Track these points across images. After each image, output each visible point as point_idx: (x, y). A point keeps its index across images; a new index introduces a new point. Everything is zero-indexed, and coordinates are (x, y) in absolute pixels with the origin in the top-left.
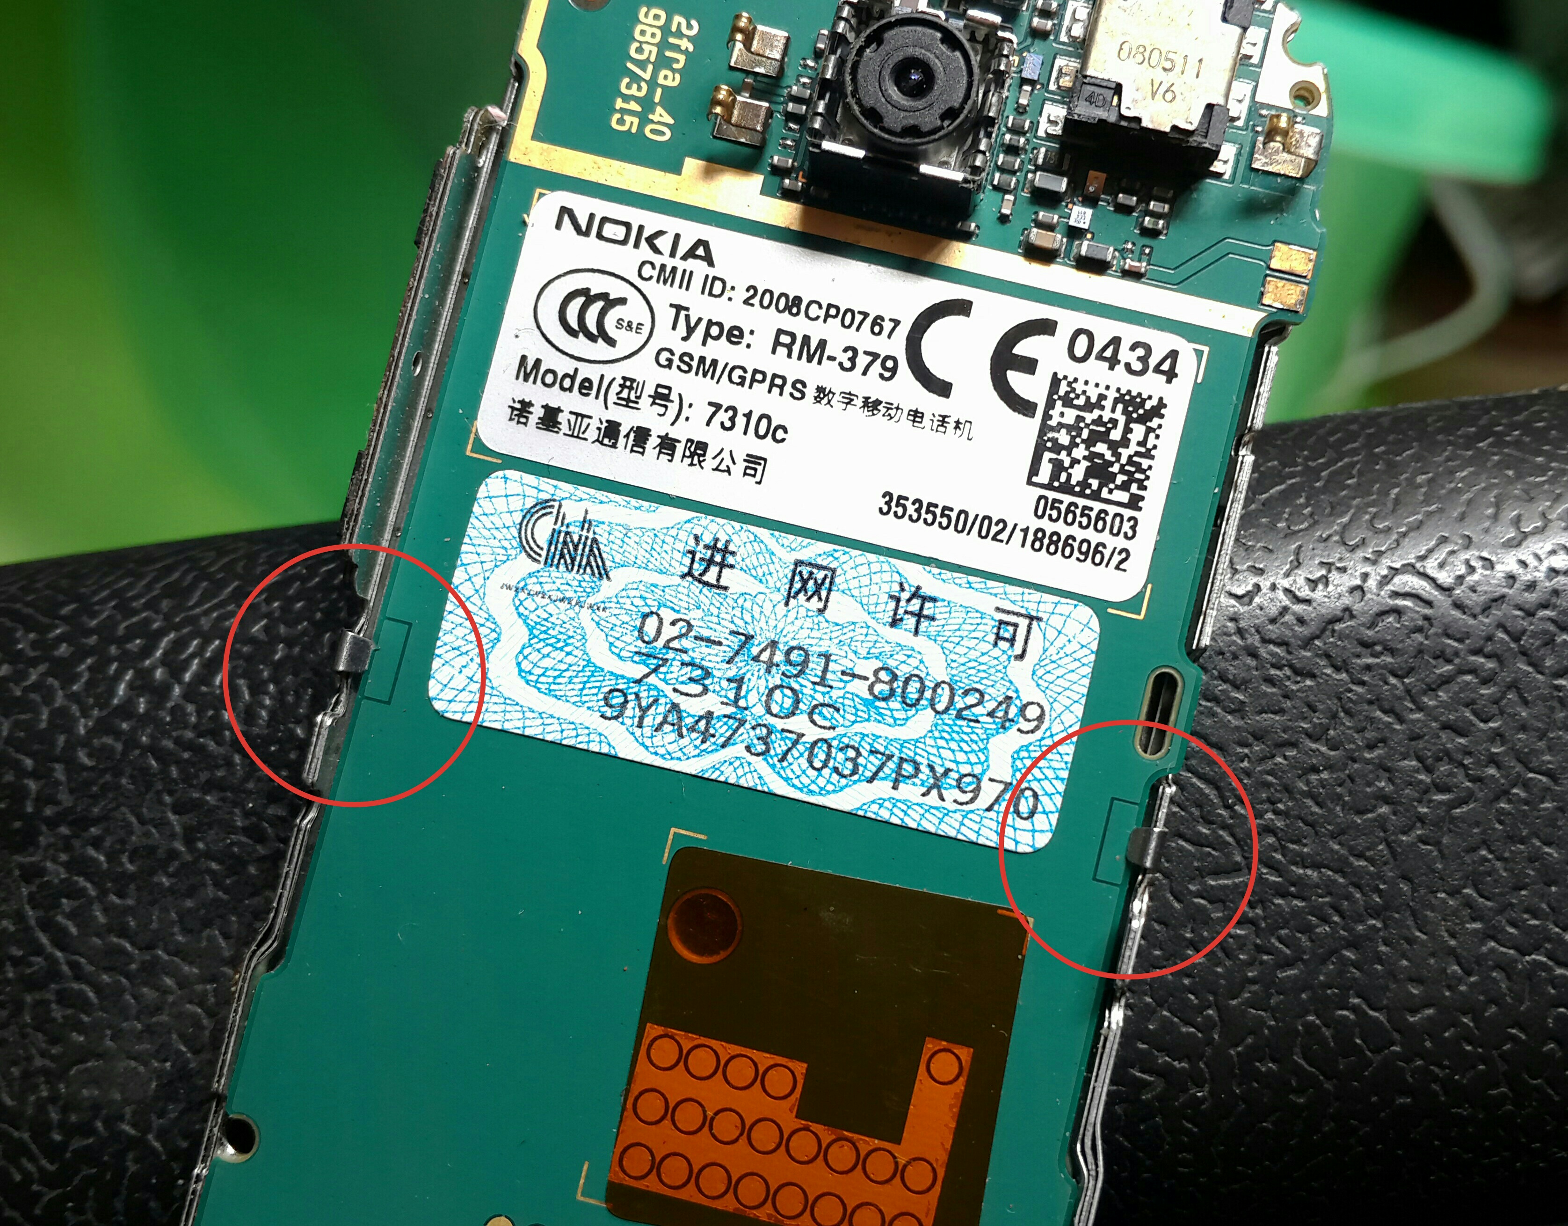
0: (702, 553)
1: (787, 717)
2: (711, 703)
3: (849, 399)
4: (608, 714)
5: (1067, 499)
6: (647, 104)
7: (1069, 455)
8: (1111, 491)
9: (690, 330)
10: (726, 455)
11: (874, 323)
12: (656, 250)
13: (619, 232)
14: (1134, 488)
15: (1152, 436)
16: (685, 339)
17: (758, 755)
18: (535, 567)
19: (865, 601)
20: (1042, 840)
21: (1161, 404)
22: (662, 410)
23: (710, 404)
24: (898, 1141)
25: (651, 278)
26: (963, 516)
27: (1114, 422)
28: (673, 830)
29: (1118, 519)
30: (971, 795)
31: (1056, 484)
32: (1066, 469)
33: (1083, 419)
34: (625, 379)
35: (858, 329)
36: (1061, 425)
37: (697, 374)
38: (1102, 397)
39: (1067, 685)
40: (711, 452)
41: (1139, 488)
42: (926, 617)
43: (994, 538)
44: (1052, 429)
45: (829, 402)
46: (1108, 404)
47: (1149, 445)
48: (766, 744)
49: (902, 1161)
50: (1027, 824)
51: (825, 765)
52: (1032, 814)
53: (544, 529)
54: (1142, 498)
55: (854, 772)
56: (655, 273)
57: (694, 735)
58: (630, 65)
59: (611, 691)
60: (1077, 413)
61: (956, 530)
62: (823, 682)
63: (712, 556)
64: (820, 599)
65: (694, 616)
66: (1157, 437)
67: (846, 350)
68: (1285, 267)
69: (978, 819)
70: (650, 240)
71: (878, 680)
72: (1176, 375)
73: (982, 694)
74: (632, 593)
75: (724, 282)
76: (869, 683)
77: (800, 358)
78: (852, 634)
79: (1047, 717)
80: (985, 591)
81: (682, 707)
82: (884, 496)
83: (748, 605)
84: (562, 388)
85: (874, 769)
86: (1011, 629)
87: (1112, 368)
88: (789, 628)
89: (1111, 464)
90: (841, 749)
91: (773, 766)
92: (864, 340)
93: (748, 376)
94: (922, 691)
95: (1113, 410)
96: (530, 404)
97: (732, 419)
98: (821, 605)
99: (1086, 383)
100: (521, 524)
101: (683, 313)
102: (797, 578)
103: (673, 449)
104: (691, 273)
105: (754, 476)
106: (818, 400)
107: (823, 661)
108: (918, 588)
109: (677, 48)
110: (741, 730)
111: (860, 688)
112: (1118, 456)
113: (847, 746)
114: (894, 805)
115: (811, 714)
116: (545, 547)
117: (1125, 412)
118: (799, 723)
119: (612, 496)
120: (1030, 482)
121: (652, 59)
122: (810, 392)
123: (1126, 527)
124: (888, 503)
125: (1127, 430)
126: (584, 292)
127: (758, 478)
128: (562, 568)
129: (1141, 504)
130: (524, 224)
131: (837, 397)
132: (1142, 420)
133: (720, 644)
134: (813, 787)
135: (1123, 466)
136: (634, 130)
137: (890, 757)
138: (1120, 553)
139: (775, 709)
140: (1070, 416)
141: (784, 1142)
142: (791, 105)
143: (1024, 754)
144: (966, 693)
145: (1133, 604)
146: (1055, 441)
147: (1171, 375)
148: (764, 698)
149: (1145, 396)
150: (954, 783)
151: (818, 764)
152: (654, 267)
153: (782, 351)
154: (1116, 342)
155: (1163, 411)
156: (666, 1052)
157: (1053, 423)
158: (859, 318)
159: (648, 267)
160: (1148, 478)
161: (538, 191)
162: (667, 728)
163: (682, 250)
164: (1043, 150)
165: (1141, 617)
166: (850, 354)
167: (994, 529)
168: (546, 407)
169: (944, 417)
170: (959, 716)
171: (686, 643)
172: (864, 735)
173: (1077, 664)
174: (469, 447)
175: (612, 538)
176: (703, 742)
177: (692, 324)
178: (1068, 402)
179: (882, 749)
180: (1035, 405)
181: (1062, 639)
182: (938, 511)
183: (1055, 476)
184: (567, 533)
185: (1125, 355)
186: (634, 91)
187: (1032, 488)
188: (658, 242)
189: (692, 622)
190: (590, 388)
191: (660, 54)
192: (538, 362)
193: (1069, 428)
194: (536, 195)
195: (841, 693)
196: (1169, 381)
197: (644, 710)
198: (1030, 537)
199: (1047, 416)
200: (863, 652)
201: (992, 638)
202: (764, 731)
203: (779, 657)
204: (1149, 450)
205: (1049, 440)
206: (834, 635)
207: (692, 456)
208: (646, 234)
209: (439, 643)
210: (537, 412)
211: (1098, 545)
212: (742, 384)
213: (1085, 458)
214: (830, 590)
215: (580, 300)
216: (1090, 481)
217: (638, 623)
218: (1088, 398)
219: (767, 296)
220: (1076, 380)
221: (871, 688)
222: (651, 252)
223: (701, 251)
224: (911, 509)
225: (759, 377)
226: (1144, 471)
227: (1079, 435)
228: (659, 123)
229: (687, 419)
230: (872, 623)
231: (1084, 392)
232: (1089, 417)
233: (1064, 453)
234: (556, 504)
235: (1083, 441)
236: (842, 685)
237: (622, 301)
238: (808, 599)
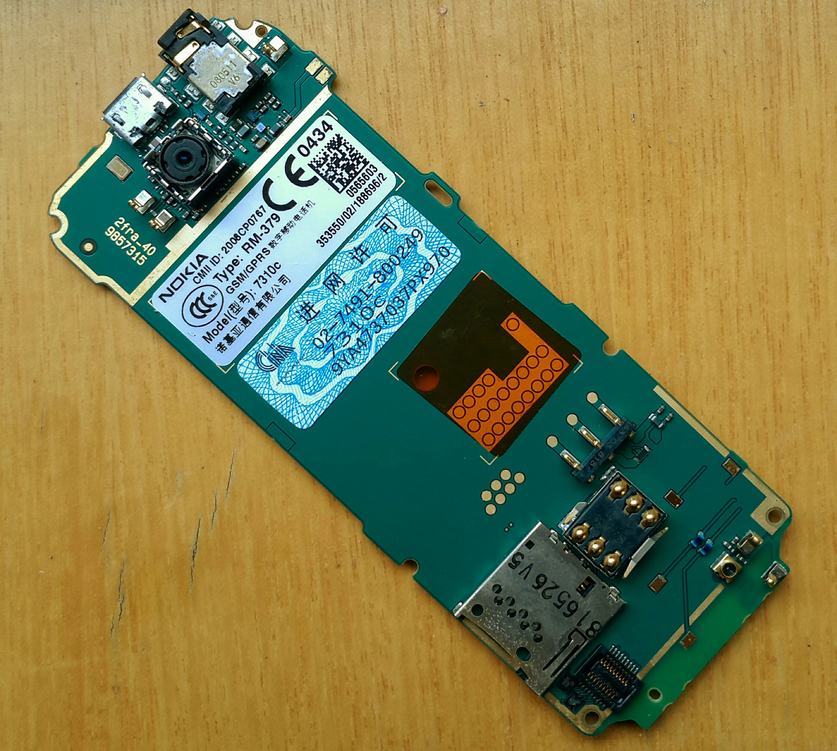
0: (302, 313)
1: (373, 314)
2: (354, 337)
3: (278, 236)
4: (340, 372)
5: (352, 183)
6: (139, 249)
7: (338, 175)
8: (357, 168)
9: (225, 276)
10: (274, 287)
11: (258, 214)
12: (192, 273)
13: (179, 282)
14: (361, 160)
15: (347, 145)
16: (227, 280)
17: (380, 330)
18: (276, 371)
19: (349, 268)
20: (459, 253)
21: (338, 136)
22: (247, 301)
23: (254, 283)
24: (528, 352)
25: (200, 280)
26: (339, 221)
27: (335, 154)
28: (389, 371)
29: (368, 171)
30: (431, 269)
31: (345, 184)
32: (342, 179)
33: (328, 164)
34: (230, 307)
35: (257, 221)
36: (326, 172)
37: (241, 282)
38: (325, 153)
39: (413, 217)
40: (270, 292)
41: (362, 158)
42: (365, 251)
43: (352, 214)
44: (326, 175)
45: (276, 244)
46: (328, 153)
47: (349, 147)
48: (378, 326)
49: (534, 354)
50: (451, 256)
51: (396, 310)
52: (448, 252)
53: (265, 361)
54: (365, 159)
55: (403, 302)
56: (199, 278)
57: (362, 348)
58: (123, 248)
59: (332, 368)
60: (325, 165)
61: (342, 225)
62: (368, 296)
63: (306, 310)
64: (340, 282)
65: (322, 326)
66: (348, 143)
67: (261, 228)
68: (315, 70)
69: (440, 270)
70: (187, 273)
71: (378, 278)
72: (331, 126)
73: (401, 247)
74: (304, 343)
75: (215, 256)
76: (377, 281)
77: (255, 245)
78: (357, 278)
79: (420, 230)
80: (368, 226)
81: (351, 347)
82: (317, 242)
83: (329, 307)
84: (221, 330)
85: (406, 295)
86: (385, 225)
87: (317, 145)
88: (344, 298)
89: (349, 163)
90: (394, 302)
91: (386, 328)
92: (261, 221)
93: (252, 265)
94: (389, 265)
95: (331, 152)
96: (221, 343)
97: (264, 279)
98: (342, 283)
99: (317, 156)
100: (259, 368)
101: (218, 276)
102: (329, 286)
103: (262, 304)
104: (206, 266)
105: (287, 282)
106: (273, 247)
107: (361, 292)
108: (355, 248)
109: (126, 229)
110: (369, 331)
111: (377, 285)
112: (347, 159)
113: (394, 300)
114: (421, 295)
115: (377, 306)
116: (272, 364)
117: (334, 149)
118: (377, 311)
119: (267, 333)
120: (340, 193)
121: (125, 239)
122: (269, 248)
123: (372, 170)
124: (321, 242)
125: (340, 151)
126: (193, 304)
127: (288, 281)
128: (282, 362)
129: (367, 161)
130: (158, 312)
131: (276, 240)
132: (340, 145)
133: (336, 323)
134: (401, 318)
135: (351, 160)
136: (146, 258)
137: (405, 288)
138: (380, 176)
139: (368, 317)
140: (325, 167)
141: (508, 389)
142: (168, 202)
143: (428, 244)
144: (398, 252)
145: (398, 181)
146: (330, 177)
147: (330, 127)
148: (363, 318)
149: (332, 139)
150: (425, 272)
151: (394, 313)
152: (197, 277)
153: (250, 250)
154: (309, 139)
155: (341, 136)
156: (459, 412)
157: (324, 174)
158: (253, 218)
159: (196, 279)
160: (360, 154)
161: (149, 302)
162: (355, 355)
163: (197, 265)
164: (231, 127)
165: (404, 181)
166: (263, 228)
167: (349, 213)
168: (225, 338)
169: (302, 208)
170: (404, 258)
171: (330, 334)
172: (393, 293)
173: (408, 210)
174: (223, 371)
175: (281, 340)
176: (366, 346)
177: (224, 275)
178: (320, 165)
179: (401, 289)
180: (315, 177)
181: (397, 210)
182: (333, 228)
183: (342, 183)
184: (271, 354)
185: (315, 138)
186: (133, 251)
187: (342, 193)
188: (189, 271)
189: (325, 328)
190: (226, 320)
191: (125, 236)
192: (208, 333)
193: (329, 170)
194: (150, 303)
195: (375, 292)
196: (332, 129)
197: (345, 360)
198: (358, 202)
199: (321, 175)
200: (365, 278)
201: (384, 233)
202: (373, 324)
203: (352, 306)
204: (351, 148)
205: (329, 178)
206: (355, 284)
207: (268, 299)
208: (184, 273)
209: (284, 416)
210: (225, 342)
211: (373, 181)
212: (253, 269)
213: (342, 170)
214: (339, 278)
215: (195, 307)
216: (350, 173)
217: (315, 346)
218: (323, 158)
219: (228, 245)
220: (314, 159)
221: (379, 282)
222: (191, 275)
223: (201, 259)
224: (327, 236)
225: (254, 262)
226: (357, 154)
227: (333, 168)
228: (149, 248)
229: (255, 294)
230: (357, 270)
231: (320, 158)
232: (329, 161)
233: (336, 176)
234: (259, 352)
235: (336, 168)
236: (372, 291)
237: (203, 294)
238: (338, 286)
